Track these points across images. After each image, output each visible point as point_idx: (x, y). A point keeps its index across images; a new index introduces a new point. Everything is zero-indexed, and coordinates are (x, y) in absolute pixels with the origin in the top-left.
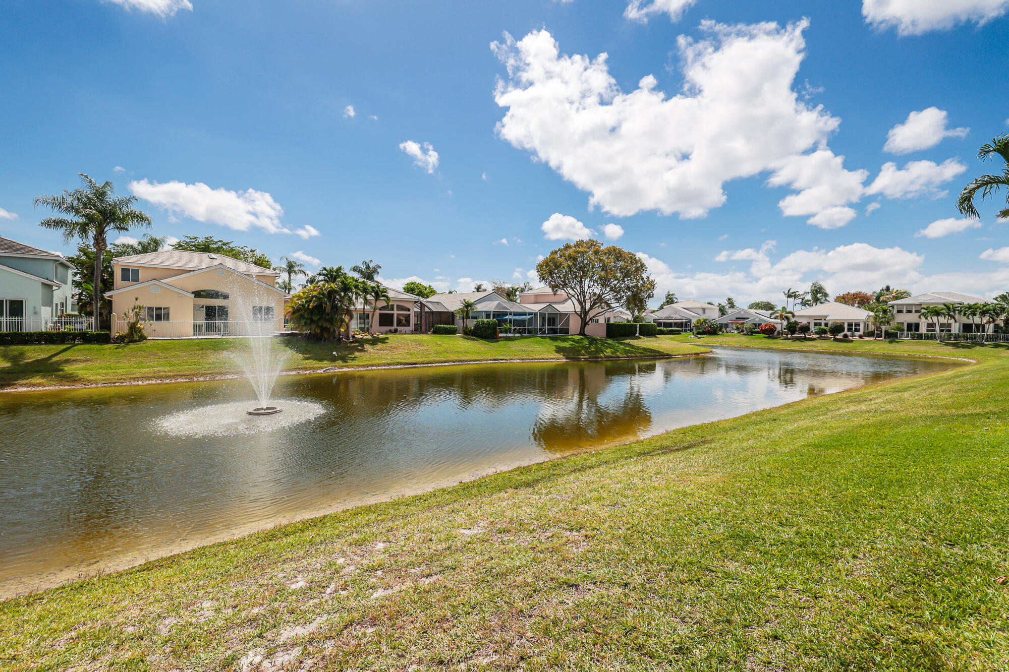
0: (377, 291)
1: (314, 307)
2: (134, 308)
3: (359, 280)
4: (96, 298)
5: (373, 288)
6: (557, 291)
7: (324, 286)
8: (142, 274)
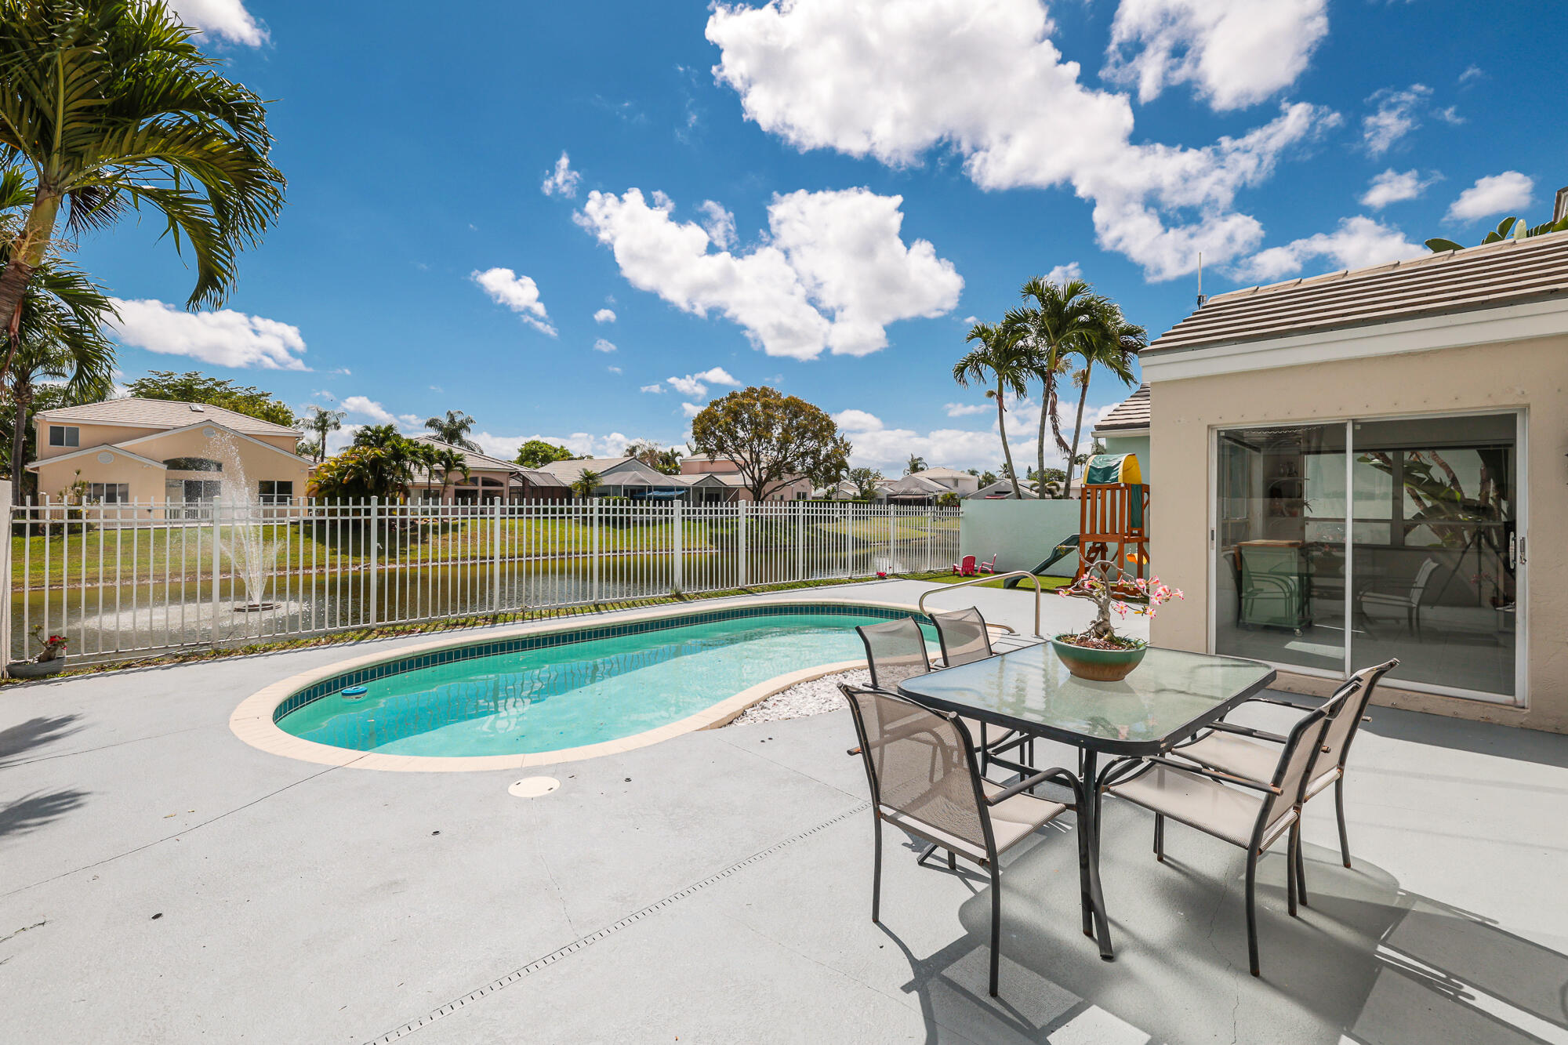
0: (448, 459)
1: (350, 482)
2: (75, 485)
3: (422, 443)
4: (16, 471)
5: (442, 455)
6: (714, 457)
7: (365, 452)
8: (83, 436)
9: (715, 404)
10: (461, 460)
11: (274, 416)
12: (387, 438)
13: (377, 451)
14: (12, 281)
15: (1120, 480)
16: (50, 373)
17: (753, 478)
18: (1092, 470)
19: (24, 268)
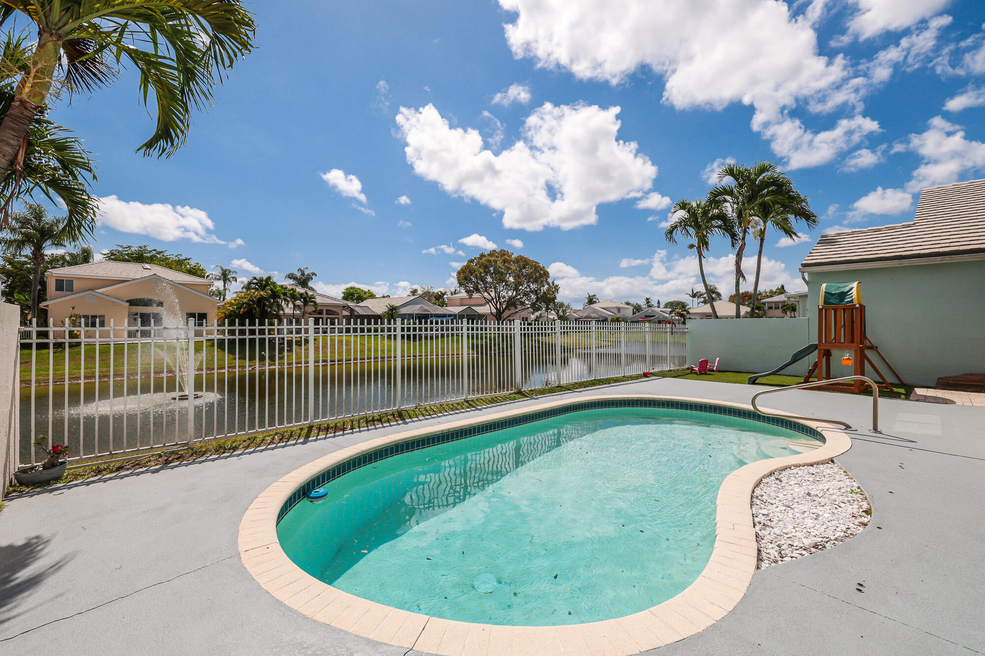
0: (305, 298)
1: (244, 313)
2: (71, 317)
3: (290, 287)
4: (34, 308)
5: (301, 295)
6: (472, 295)
7: (254, 293)
8: (76, 285)
9: (472, 261)
10: (313, 298)
11: (195, 271)
12: (267, 284)
13: (262, 293)
14: (18, 117)
15: (855, 302)
16: (55, 244)
17: (496, 308)
18: (827, 295)
19: (28, 106)
